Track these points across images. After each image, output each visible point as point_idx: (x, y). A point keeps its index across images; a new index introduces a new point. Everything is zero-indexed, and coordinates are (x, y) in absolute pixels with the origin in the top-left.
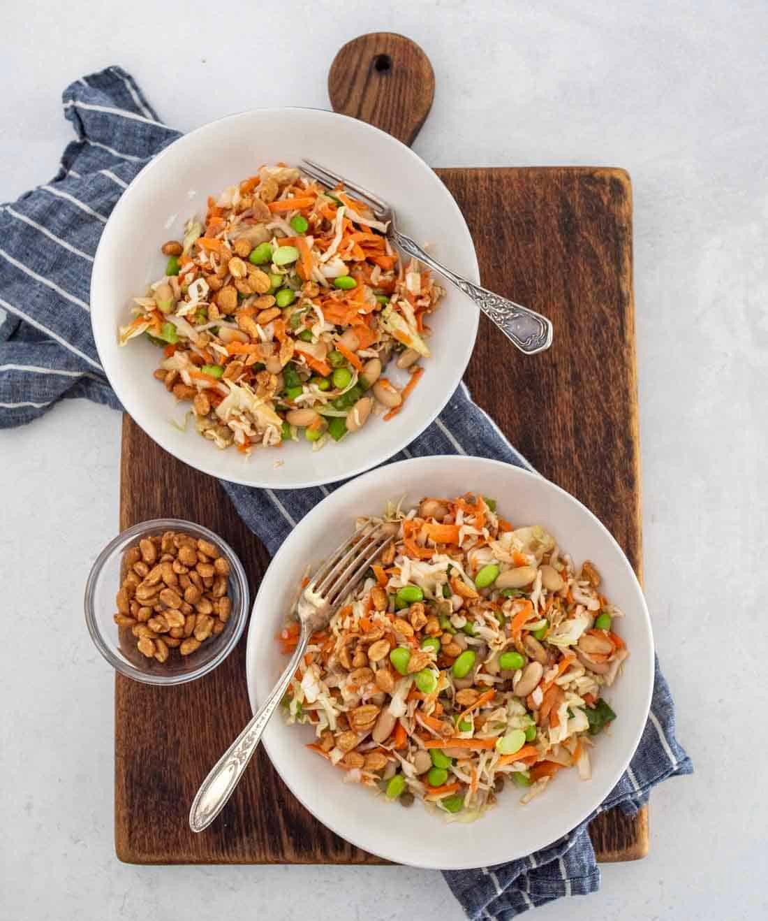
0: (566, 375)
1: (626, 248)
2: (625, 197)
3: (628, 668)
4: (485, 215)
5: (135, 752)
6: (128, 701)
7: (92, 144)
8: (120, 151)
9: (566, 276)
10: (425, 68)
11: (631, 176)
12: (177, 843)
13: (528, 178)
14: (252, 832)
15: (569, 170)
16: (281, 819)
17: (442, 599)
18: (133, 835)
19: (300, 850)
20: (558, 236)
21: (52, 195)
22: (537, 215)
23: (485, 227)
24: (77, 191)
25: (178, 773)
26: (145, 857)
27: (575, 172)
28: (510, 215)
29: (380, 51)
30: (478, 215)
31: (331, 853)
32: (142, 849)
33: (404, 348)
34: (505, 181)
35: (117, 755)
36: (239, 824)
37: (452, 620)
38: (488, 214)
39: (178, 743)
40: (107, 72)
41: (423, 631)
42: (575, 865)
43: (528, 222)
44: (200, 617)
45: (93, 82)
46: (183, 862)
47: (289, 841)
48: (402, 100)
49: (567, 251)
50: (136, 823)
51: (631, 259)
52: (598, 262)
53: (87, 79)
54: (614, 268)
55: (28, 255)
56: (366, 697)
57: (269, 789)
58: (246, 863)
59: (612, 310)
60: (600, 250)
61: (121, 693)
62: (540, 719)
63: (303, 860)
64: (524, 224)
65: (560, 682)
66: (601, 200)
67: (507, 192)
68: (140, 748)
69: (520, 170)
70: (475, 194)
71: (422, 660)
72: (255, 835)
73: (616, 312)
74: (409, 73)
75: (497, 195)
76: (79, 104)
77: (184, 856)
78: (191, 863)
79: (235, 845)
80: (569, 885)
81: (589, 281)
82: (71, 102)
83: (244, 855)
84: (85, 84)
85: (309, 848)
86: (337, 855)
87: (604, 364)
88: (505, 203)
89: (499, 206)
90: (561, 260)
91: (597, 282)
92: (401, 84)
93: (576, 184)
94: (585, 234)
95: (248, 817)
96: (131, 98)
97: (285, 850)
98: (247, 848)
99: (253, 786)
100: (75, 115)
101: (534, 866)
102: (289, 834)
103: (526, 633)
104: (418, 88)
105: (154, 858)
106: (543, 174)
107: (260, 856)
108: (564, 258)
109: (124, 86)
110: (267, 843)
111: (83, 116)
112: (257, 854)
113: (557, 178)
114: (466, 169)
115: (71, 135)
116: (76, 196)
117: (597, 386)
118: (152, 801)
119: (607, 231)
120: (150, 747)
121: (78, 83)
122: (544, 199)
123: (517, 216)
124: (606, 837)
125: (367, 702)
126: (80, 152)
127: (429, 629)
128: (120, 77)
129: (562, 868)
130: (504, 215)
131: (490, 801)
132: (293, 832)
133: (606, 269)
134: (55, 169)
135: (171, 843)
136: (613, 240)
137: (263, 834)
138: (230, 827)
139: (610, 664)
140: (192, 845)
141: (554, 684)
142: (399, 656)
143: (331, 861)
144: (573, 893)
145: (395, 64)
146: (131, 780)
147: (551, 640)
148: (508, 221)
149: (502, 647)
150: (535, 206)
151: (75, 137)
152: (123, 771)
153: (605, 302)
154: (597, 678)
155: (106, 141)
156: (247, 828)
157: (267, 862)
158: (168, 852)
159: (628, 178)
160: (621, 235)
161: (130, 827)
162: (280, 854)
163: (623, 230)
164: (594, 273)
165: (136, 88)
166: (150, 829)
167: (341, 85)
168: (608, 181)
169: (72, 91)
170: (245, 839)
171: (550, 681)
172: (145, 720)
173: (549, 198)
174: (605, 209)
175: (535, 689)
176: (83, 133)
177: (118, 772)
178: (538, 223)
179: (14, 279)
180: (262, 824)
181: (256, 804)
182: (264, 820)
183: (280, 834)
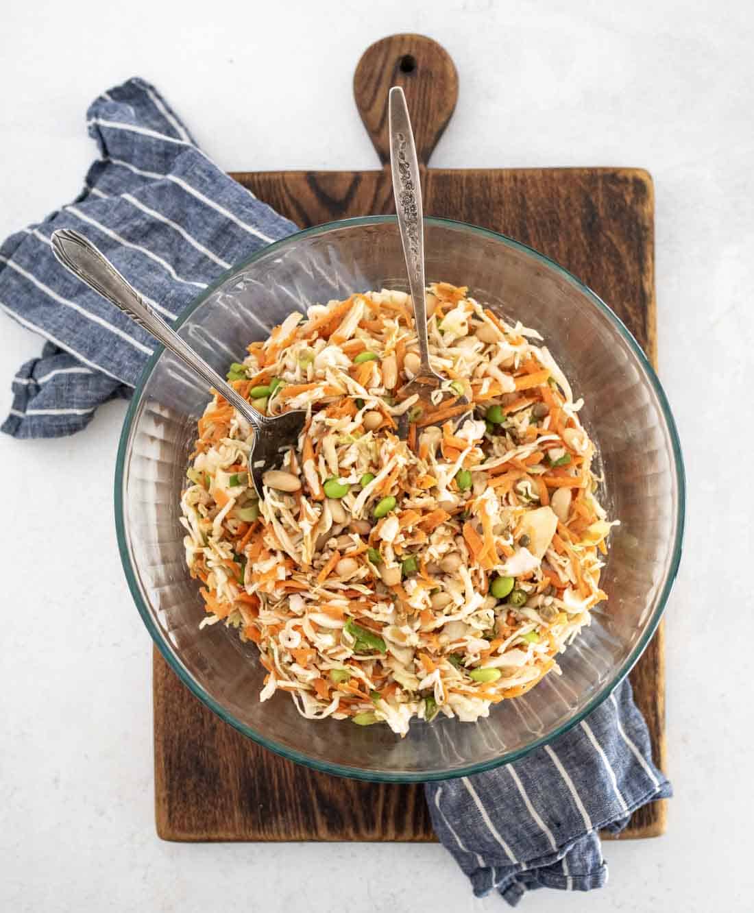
1: (649, 247)
2: (648, 197)
4: (510, 215)
5: (174, 737)
6: (166, 689)
7: (115, 162)
8: (140, 168)
9: (589, 275)
10: (449, 69)
11: (653, 175)
12: (215, 822)
13: (552, 179)
14: (286, 811)
15: (593, 171)
16: (315, 799)
18: (173, 816)
19: (333, 829)
20: (582, 236)
21: (78, 219)
22: (561, 216)
23: (509, 227)
25: (215, 756)
26: (185, 836)
27: (599, 173)
28: (535, 215)
29: (405, 52)
30: (502, 215)
31: (363, 831)
32: (182, 828)
34: (529, 181)
35: (156, 740)
36: (274, 805)
38: (513, 215)
39: (214, 728)
40: (129, 84)
43: (552, 222)
45: (116, 95)
46: (220, 840)
47: (322, 821)
48: (427, 100)
49: (591, 250)
50: (175, 804)
51: (653, 258)
52: (621, 261)
53: (110, 93)
54: (637, 268)
55: (54, 279)
58: (282, 841)
59: (635, 308)
60: (623, 249)
61: (159, 680)
63: (336, 838)
64: (548, 224)
66: (624, 200)
67: (531, 192)
68: (177, 734)
69: (544, 170)
70: (500, 196)
72: (290, 815)
73: (639, 311)
74: (434, 74)
75: (522, 196)
76: (102, 122)
77: (222, 834)
78: (229, 841)
79: (271, 823)
80: (571, 881)
81: (612, 279)
82: (94, 120)
83: (279, 834)
84: (108, 98)
85: (342, 827)
86: (368, 833)
88: (530, 203)
89: (523, 206)
90: (583, 259)
91: (620, 280)
92: (426, 85)
93: (600, 185)
94: (609, 233)
95: (282, 799)
96: (156, 108)
97: (319, 829)
98: (282, 827)
99: (288, 769)
100: (97, 132)
102: (323, 813)
104: (443, 88)
105: (192, 836)
106: (567, 175)
107: (295, 834)
108: (588, 257)
109: (147, 96)
110: (301, 822)
111: (104, 133)
112: (292, 833)
113: (580, 177)
114: (491, 170)
115: (93, 153)
116: (102, 223)
118: (190, 783)
119: (630, 230)
120: (188, 731)
121: (101, 99)
122: (568, 198)
123: (542, 217)
126: (103, 171)
128: (142, 88)
130: (529, 215)
132: (326, 811)
133: (629, 268)
134: (79, 187)
135: (209, 822)
136: (635, 239)
137: (297, 810)
138: (266, 807)
140: (230, 825)
143: (362, 839)
144: (574, 888)
145: (420, 66)
146: (170, 763)
148: (532, 221)
150: (559, 206)
151: (97, 155)
152: (162, 756)
153: (628, 301)
155: (127, 158)
156: (281, 807)
157: (301, 840)
158: (206, 830)
159: (650, 177)
160: (643, 234)
161: (170, 807)
162: (314, 834)
163: (646, 229)
164: (617, 272)
165: (159, 97)
166: (189, 810)
167: (366, 88)
168: (631, 180)
169: (94, 109)
170: (280, 818)
172: (181, 706)
173: (573, 198)
174: (628, 209)
176: (106, 152)
177: (157, 756)
178: (563, 222)
179: (40, 303)
180: (296, 805)
181: (291, 786)
182: (298, 801)
183: (314, 813)
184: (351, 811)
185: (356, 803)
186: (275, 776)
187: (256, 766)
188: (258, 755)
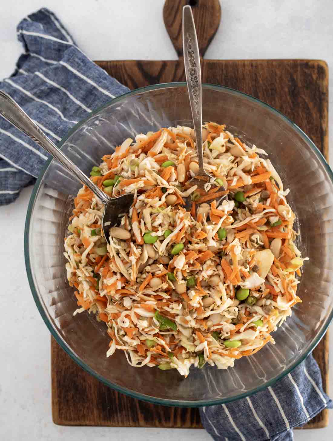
1: (325, 104)
2: (325, 76)
4: (248, 85)
5: (62, 370)
7: (32, 55)
8: (45, 58)
10: (217, 4)
12: (83, 416)
13: (272, 65)
14: (122, 411)
15: (295, 61)
16: (138, 405)
18: (61, 411)
20: (288, 97)
21: (11, 86)
22: (277, 86)
24: (25, 85)
25: (84, 381)
26: (67, 423)
27: (298, 62)
28: (262, 85)
30: (245, 85)
32: (66, 418)
34: (260, 66)
35: (52, 371)
38: (250, 85)
40: (40, 12)
43: (272, 90)
45: (33, 17)
46: (86, 425)
47: (142, 416)
48: (204, 21)
49: (293, 105)
50: (62, 406)
51: (327, 111)
52: (310, 112)
53: (30, 16)
54: (318, 115)
59: (317, 138)
60: (311, 105)
63: (148, 425)
64: (270, 90)
66: (312, 78)
67: (261, 73)
68: (64, 368)
70: (243, 75)
72: (124, 413)
73: (319, 139)
74: (208, 7)
75: (256, 75)
76: (25, 32)
77: (87, 423)
78: (91, 426)
79: (114, 418)
81: (305, 122)
82: (20, 31)
83: (118, 422)
84: (29, 19)
85: (152, 420)
86: (166, 423)
88: (260, 79)
89: (256, 80)
90: (289, 110)
91: (309, 122)
92: (203, 12)
93: (299, 69)
94: (303, 96)
95: (120, 404)
96: (55, 25)
97: (140, 421)
100: (22, 38)
102: (142, 413)
104: (213, 15)
105: (72, 423)
106: (281, 63)
107: (127, 423)
108: (291, 109)
109: (51, 19)
110: (130, 417)
111: (26, 38)
112: (125, 422)
113: (288, 65)
114: (238, 61)
115: (20, 50)
116: (24, 88)
118: (70, 394)
119: (315, 94)
120: (70, 366)
121: (25, 20)
122: (281, 77)
123: (266, 87)
126: (26, 60)
128: (48, 14)
130: (259, 85)
132: (144, 411)
133: (314, 116)
134: (12, 68)
135: (80, 416)
136: (318, 99)
137: (128, 412)
138: (111, 409)
140: (92, 418)
145: (200, 1)
146: (60, 384)
148: (261, 89)
150: (276, 81)
151: (22, 51)
152: (56, 379)
153: (313, 134)
155: (38, 52)
157: (130, 426)
158: (79, 420)
159: (327, 65)
160: (323, 97)
161: (60, 407)
162: (137, 423)
163: (324, 94)
165: (57, 19)
166: (70, 409)
167: (170, 14)
168: (316, 67)
169: (21, 25)
173: (284, 76)
174: (314, 82)
176: (27, 50)
178: (278, 90)
180: (127, 407)
182: (129, 405)
183: (137, 412)
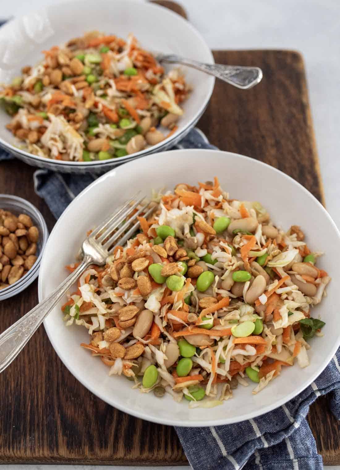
0: (270, 141)
3: (330, 292)
16: (59, 422)
17: (189, 236)
19: (72, 448)
31: (97, 450)
33: (167, 113)
36: (25, 426)
37: (196, 251)
41: (174, 256)
42: (301, 446)
44: (14, 268)
47: (63, 441)
56: (129, 301)
57: (52, 399)
62: (266, 316)
65: (279, 291)
71: (173, 268)
73: (300, 112)
79: (20, 443)
80: (297, 463)
81: (282, 97)
83: (25, 451)
86: (101, 451)
87: (295, 136)
91: (287, 98)
97: (60, 447)
98: (29, 445)
101: (266, 445)
102: (64, 434)
103: (252, 259)
107: (39, 452)
110: (45, 441)
112: (36, 450)
117: (291, 148)
124: (323, 438)
125: (130, 304)
127: (179, 253)
129: (290, 449)
131: (228, 393)
132: (67, 433)
137: (43, 433)
138: (17, 428)
139: (317, 286)
141: (275, 293)
142: (155, 269)
147: (271, 264)
149: (234, 267)
153: (293, 107)
154: (308, 298)
164: (285, 93)
170: (28, 438)
171: (272, 290)
175: (261, 295)
180: (43, 425)
181: (41, 410)
182: (45, 423)
183: (56, 433)
184: (88, 433)
185: (93, 425)
186: (29, 403)
187: (15, 393)
188: (17, 385)
